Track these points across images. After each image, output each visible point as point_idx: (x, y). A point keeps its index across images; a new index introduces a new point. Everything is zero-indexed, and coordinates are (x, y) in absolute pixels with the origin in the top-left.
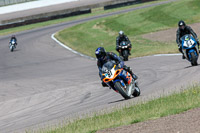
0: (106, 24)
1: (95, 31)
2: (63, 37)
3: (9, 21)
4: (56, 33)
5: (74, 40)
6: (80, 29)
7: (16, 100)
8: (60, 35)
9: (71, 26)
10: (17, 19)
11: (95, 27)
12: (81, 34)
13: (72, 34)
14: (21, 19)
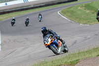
0: (85, 7)
1: (79, 10)
2: (64, 13)
3: (37, 5)
4: (60, 11)
5: (69, 14)
6: (72, 9)
7: (40, 44)
8: (62, 12)
9: (67, 7)
10: (41, 4)
11: (79, 8)
12: (72, 11)
13: (68, 11)
14: (43, 3)
